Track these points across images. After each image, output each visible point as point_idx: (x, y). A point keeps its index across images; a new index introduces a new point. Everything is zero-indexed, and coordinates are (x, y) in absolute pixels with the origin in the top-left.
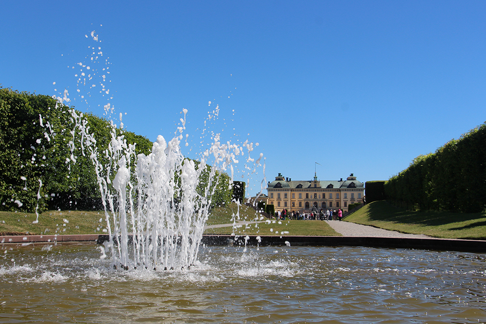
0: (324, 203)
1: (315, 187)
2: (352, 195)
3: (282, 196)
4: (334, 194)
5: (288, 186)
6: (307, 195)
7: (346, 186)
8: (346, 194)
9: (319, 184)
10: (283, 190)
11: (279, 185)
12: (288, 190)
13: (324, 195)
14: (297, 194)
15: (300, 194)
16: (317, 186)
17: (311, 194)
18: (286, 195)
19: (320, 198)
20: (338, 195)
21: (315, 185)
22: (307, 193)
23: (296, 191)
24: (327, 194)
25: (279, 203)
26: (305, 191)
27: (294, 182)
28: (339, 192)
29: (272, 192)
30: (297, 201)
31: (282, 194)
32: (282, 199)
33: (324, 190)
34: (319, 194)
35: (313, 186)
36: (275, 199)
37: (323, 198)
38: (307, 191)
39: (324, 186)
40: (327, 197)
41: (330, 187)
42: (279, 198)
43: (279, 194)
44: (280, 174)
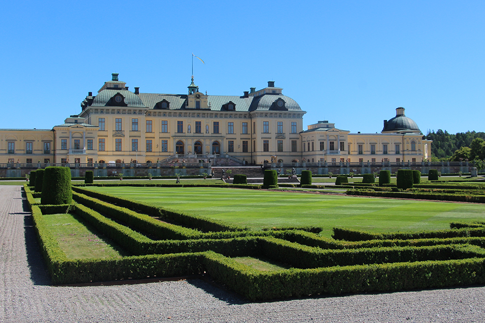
0: (216, 144)
1: (198, 108)
2: (280, 125)
3: (127, 126)
4: (238, 123)
5: (140, 103)
6: (180, 125)
7: (267, 107)
8: (266, 125)
9: (206, 102)
10: (129, 112)
11: (118, 100)
12: (140, 112)
13: (216, 125)
14: (157, 121)
15: (165, 124)
16: (202, 107)
17: (189, 123)
18: (135, 123)
19: (207, 132)
20: (245, 125)
21: (198, 103)
22: (180, 119)
23: (155, 116)
24: (223, 123)
25: (119, 144)
26: (175, 115)
27: (148, 95)
28: (248, 121)
29: (102, 116)
30: (157, 138)
31: (127, 120)
32: (127, 133)
33: (216, 115)
34: (207, 123)
35: (192, 104)
36: (110, 133)
37: (214, 133)
38: (180, 115)
39: (216, 107)
40: (223, 129)
41: (229, 107)
42: (119, 133)
43: (119, 122)
44: (115, 76)
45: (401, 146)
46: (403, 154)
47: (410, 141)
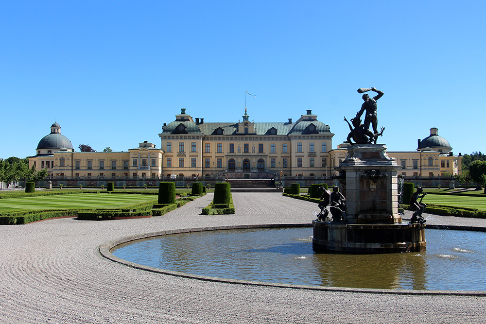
0: (261, 161)
1: (246, 133)
2: (312, 145)
3: (187, 149)
4: (279, 144)
5: (198, 130)
6: (232, 146)
7: (300, 131)
8: (300, 145)
9: (253, 128)
10: (189, 138)
11: (181, 129)
12: (198, 138)
13: (261, 147)
14: (213, 145)
15: (220, 146)
16: (250, 131)
17: (239, 145)
18: (194, 146)
19: (254, 152)
20: (284, 146)
21: (246, 129)
22: (232, 142)
23: (212, 140)
24: (267, 145)
25: (181, 162)
26: (228, 139)
27: (209, 124)
28: (288, 142)
29: (169, 141)
30: (213, 157)
31: (188, 143)
32: (188, 154)
33: (261, 138)
34: (253, 145)
35: (241, 130)
36: (175, 154)
37: (260, 152)
38: (232, 139)
39: (261, 132)
40: (267, 150)
41: (272, 132)
42: (181, 154)
43: (182, 145)
44: (183, 111)
45: (419, 161)
46: (421, 169)
47: (427, 158)
